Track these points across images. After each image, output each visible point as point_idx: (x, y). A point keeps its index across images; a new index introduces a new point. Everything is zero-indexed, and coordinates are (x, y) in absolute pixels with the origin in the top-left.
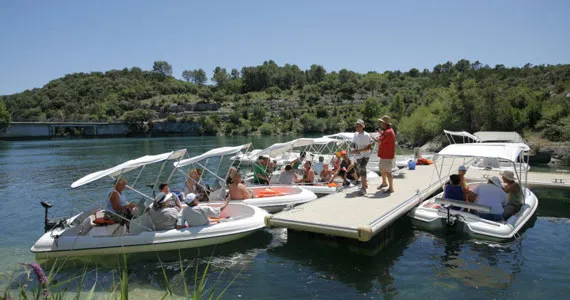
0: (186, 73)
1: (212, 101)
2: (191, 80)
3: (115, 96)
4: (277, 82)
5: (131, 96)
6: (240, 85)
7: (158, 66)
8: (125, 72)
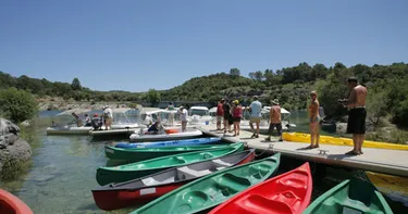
0: (250, 74)
1: (259, 90)
2: (254, 78)
3: (208, 88)
4: (306, 76)
5: (217, 88)
6: (280, 79)
7: (232, 71)
8: (218, 75)
